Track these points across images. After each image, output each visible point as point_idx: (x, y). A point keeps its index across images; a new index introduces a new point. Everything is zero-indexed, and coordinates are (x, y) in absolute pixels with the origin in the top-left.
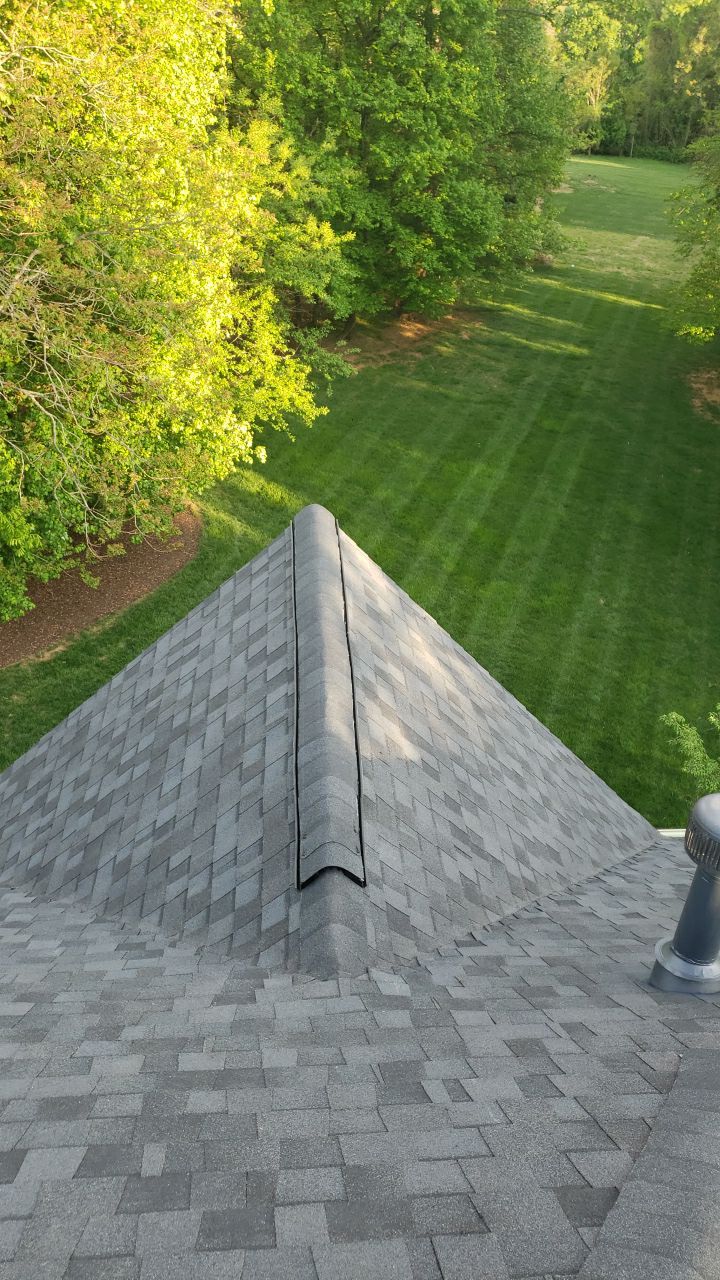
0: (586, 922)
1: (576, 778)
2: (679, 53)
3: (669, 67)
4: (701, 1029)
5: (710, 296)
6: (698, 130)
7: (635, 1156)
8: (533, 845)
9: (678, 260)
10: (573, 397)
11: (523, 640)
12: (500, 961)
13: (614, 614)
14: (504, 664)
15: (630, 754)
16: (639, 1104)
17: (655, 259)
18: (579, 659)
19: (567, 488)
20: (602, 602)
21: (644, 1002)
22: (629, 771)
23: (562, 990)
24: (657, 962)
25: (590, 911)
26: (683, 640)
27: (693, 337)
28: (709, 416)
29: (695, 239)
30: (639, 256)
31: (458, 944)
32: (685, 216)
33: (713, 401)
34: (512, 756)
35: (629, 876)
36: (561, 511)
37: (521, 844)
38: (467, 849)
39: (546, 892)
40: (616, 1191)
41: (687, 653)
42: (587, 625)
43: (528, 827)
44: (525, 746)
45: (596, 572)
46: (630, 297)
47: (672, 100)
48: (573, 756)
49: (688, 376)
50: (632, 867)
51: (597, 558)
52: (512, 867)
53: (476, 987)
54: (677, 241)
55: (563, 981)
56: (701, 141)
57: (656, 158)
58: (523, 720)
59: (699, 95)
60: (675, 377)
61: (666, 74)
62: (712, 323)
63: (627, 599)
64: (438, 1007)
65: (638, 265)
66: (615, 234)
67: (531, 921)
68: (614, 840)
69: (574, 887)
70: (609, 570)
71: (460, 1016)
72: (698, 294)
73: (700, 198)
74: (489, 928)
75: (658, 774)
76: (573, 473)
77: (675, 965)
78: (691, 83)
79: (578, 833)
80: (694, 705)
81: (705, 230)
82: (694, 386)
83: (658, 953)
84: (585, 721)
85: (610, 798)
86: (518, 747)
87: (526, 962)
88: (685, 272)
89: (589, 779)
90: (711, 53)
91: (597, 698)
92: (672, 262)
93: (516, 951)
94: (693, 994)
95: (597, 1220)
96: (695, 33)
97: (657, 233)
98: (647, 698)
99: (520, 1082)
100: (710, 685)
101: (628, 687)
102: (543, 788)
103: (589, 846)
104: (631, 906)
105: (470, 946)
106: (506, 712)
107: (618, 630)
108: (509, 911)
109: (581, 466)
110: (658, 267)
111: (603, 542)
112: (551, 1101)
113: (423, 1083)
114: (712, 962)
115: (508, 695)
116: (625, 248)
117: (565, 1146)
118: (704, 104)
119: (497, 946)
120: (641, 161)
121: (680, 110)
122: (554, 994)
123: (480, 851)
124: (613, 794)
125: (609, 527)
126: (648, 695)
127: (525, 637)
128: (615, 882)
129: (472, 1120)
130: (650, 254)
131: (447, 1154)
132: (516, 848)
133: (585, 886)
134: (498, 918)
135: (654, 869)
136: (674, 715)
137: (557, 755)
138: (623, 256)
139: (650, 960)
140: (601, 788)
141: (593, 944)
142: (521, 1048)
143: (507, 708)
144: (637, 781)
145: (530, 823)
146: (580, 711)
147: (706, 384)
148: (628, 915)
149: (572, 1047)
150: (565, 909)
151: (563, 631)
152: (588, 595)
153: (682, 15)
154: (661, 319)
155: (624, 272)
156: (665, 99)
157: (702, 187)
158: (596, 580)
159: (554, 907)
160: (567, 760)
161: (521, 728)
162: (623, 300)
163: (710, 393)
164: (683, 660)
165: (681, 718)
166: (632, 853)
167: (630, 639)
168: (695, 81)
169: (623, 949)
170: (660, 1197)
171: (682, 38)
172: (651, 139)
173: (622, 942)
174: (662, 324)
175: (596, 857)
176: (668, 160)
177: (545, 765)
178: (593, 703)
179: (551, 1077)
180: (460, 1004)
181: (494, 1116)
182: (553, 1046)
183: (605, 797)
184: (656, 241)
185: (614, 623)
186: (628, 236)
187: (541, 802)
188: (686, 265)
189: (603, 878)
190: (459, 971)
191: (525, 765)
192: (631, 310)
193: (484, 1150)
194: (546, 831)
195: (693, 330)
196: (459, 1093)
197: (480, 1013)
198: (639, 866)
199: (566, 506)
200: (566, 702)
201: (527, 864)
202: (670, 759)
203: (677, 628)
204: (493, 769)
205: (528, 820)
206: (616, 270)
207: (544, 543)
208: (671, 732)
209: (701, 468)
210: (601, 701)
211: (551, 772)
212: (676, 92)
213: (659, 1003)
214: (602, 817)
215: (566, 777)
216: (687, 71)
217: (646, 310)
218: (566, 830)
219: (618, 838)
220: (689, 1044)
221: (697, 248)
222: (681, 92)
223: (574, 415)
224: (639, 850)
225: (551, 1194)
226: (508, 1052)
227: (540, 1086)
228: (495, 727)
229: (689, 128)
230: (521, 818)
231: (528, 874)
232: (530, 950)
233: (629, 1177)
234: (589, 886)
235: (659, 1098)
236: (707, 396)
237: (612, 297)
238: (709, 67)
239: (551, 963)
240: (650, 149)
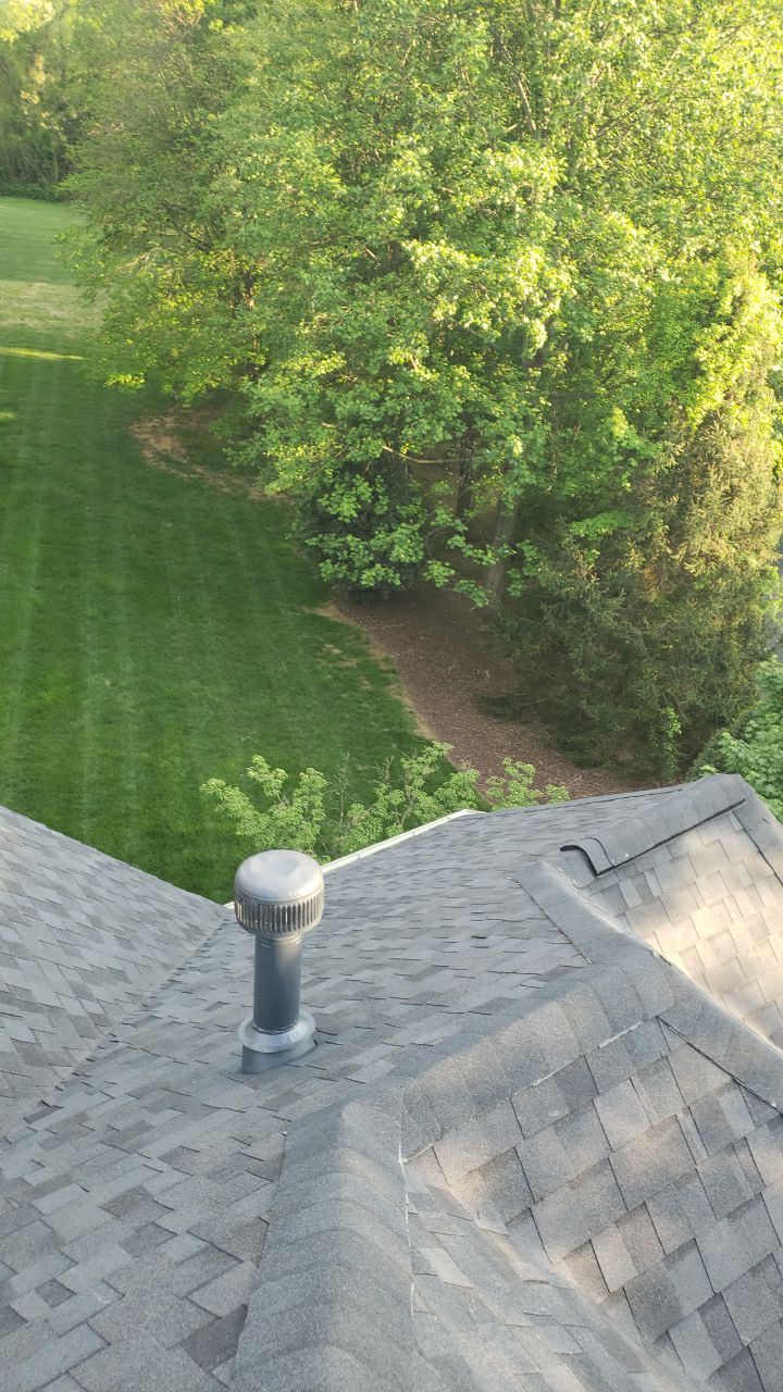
0: (169, 1034)
1: (122, 883)
2: (20, 82)
3: (15, 97)
4: (299, 1096)
5: (130, 342)
6: (67, 168)
7: (257, 1261)
8: (94, 975)
9: (85, 306)
10: (11, 467)
11: (32, 747)
12: (81, 1117)
13: (125, 693)
14: (16, 780)
15: (182, 835)
16: (252, 1206)
17: (60, 306)
18: (101, 751)
19: (33, 568)
20: (108, 683)
21: (242, 1093)
22: (186, 852)
23: (155, 1120)
24: (244, 1048)
25: (169, 1020)
26: (203, 702)
27: (123, 386)
28: (163, 466)
29: (95, 282)
30: (42, 305)
31: (28, 1120)
32: (78, 259)
33: (164, 450)
34: (43, 885)
35: (203, 966)
36: (33, 594)
37: (78, 979)
38: (15, 1010)
39: (119, 1019)
40: (245, 1307)
41: (212, 713)
42: (99, 711)
43: (81, 957)
44: (56, 869)
45: (91, 653)
46: (45, 350)
47: (29, 133)
48: (113, 861)
49: (130, 427)
50: (205, 955)
51: (89, 637)
52: (74, 1008)
53: (59, 1161)
54: (78, 285)
55: (154, 1109)
56: (71, 178)
57: (29, 196)
58: (46, 841)
59: (57, 128)
60: (117, 430)
61: (13, 105)
62: (140, 369)
63: (135, 673)
64: (17, 1206)
65: (43, 314)
66: (7, 282)
67: (109, 1058)
68: (180, 934)
69: (149, 1002)
70: (105, 647)
71: (44, 1204)
72: (116, 341)
73: (88, 238)
74: (62, 1087)
75: (216, 845)
76: (35, 551)
77: (263, 1043)
78: (44, 115)
79: (141, 942)
80: (233, 764)
81: (104, 272)
82: (140, 437)
83: (243, 1038)
84: (126, 815)
85: (166, 891)
86: (47, 872)
87: (112, 1105)
88: (96, 318)
89: (138, 880)
90: (57, 83)
91: (132, 786)
92: (80, 309)
93: (99, 1098)
94: (286, 1064)
95: (227, 1350)
96: (32, 61)
97: (54, 277)
98: (184, 771)
99: (127, 1245)
100: (243, 739)
101: (162, 766)
102: (88, 907)
103: (155, 951)
104: (211, 997)
105: (44, 1116)
106: (23, 838)
107: (133, 708)
108: (81, 1057)
109: (42, 542)
110: (66, 316)
111: (91, 619)
112: (163, 1248)
113: (13, 1306)
114: (295, 1024)
115: (20, 817)
116: (23, 297)
117: (185, 1290)
118: (64, 138)
119: (75, 1103)
120: (11, 199)
121: (41, 144)
122: (149, 1128)
123: (31, 1006)
124: (168, 886)
125: (92, 601)
126: (184, 767)
127: (32, 743)
128: (191, 978)
129: (78, 1317)
130: (53, 302)
131: (55, 1373)
132: (72, 985)
133: (159, 995)
134: (71, 1070)
135: (228, 949)
136: (214, 781)
137: (97, 866)
138: (23, 306)
139: (238, 1048)
140: (153, 883)
141: (178, 1055)
142: (118, 1207)
143: (24, 833)
144: (196, 860)
145: (83, 951)
146: (117, 806)
147: (151, 433)
148: (209, 1009)
149: (177, 1177)
150: (145, 1029)
151: (74, 725)
152: (91, 680)
153: (12, 41)
154: (85, 371)
155: (30, 323)
156: (20, 132)
157: (88, 228)
158: (95, 661)
159: (132, 1032)
160: (108, 867)
161: (46, 851)
162: (36, 354)
163: (158, 442)
164: (209, 722)
165: (221, 782)
166: (203, 940)
167: (150, 716)
168: (48, 114)
169: (212, 1046)
170: (287, 1289)
171: (19, 67)
172: (16, 175)
173: (207, 1040)
174: (87, 376)
175: (166, 960)
176: (44, 198)
177: (82, 881)
178: (129, 792)
179: (158, 1222)
180: (41, 1191)
181: (102, 1298)
182: (155, 1187)
183: (160, 892)
184: (56, 287)
185: (128, 702)
186: (22, 283)
187: (90, 925)
188: (96, 310)
189: (178, 978)
190: (36, 1151)
191: (60, 890)
192: (48, 364)
193: (98, 1343)
194: (102, 954)
195: (122, 379)
196: (57, 1292)
197: (68, 1188)
198: (213, 950)
199: (38, 588)
200: (99, 801)
201: (89, 997)
202: (225, 826)
203: (194, 691)
204: (23, 908)
205: (79, 948)
206: (19, 321)
207: (25, 633)
208: (216, 800)
209: (171, 521)
210: (138, 789)
211: (94, 888)
212: (29, 124)
213: (256, 1089)
214: (163, 914)
215: (112, 886)
216: (36, 102)
217: (64, 362)
218: (126, 943)
219: (184, 930)
220: (290, 1117)
221: (101, 292)
222: (35, 124)
223: (18, 487)
224: (209, 934)
225: (179, 1351)
226: (108, 1216)
227: (150, 1237)
228: (14, 859)
229: (56, 163)
230: (70, 949)
231: (95, 1008)
232: (113, 1091)
233: (254, 1287)
234: (165, 993)
235: (272, 1187)
236: (156, 445)
237: (24, 352)
238: (58, 99)
239: (138, 1095)
240: (21, 188)
